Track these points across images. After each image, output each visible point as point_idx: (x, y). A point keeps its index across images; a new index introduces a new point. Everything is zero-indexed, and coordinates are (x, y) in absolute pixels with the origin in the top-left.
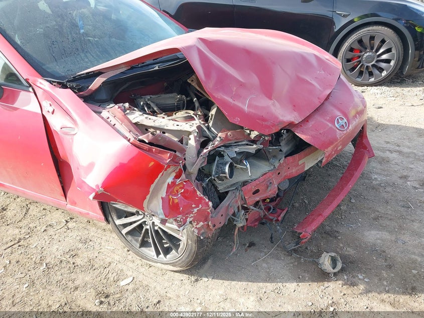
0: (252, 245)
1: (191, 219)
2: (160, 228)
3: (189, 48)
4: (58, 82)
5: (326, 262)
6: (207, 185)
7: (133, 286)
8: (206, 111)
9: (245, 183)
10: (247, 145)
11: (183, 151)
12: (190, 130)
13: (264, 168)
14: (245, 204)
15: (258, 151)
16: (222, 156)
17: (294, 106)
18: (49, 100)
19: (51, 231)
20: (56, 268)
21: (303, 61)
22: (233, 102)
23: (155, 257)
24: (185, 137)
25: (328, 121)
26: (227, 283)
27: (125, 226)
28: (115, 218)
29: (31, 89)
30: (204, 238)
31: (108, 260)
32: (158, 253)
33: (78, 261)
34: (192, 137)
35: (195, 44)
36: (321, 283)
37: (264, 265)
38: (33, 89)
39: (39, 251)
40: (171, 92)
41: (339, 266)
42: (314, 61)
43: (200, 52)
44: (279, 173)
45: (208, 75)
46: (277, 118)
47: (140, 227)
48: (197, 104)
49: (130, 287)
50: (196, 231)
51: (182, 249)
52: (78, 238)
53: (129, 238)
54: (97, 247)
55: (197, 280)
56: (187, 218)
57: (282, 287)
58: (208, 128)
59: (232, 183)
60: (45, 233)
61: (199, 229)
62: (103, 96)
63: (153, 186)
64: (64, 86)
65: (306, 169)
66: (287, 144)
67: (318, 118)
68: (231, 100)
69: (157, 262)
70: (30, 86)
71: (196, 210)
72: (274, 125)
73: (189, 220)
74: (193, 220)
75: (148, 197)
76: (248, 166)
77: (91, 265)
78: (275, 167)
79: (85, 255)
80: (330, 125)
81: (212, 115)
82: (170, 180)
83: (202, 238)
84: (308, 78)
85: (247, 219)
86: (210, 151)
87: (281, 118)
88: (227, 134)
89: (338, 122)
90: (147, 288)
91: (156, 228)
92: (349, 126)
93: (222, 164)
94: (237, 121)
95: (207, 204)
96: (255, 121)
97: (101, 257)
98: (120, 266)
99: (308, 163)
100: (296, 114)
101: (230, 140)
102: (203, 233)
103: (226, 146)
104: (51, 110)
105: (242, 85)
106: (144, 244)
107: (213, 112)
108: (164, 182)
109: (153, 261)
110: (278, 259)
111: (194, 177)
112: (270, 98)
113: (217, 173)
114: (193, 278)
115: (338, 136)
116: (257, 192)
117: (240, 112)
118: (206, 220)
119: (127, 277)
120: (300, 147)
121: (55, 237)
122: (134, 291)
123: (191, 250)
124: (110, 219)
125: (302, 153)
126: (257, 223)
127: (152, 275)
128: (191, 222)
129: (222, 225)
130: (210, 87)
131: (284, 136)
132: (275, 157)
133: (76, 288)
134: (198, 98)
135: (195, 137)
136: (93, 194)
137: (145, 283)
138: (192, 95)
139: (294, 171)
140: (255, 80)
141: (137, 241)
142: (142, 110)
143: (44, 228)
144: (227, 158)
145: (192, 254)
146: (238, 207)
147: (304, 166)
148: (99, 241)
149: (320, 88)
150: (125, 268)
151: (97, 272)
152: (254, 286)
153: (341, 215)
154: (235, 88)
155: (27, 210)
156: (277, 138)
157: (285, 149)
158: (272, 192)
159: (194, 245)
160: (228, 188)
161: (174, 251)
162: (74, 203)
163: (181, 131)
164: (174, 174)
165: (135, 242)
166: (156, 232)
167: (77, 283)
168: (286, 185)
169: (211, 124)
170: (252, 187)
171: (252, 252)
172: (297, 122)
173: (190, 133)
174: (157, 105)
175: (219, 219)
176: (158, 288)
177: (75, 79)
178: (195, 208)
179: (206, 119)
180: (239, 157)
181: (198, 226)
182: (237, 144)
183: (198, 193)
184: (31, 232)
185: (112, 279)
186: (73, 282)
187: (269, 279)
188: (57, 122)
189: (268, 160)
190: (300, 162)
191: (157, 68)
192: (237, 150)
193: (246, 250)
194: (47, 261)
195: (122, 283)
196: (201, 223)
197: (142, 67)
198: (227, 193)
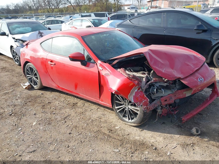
0: (164, 123)
1: (142, 104)
2: (131, 109)
3: (146, 52)
4: (104, 61)
5: (194, 130)
6: (148, 94)
7: (120, 129)
8: (149, 73)
9: (162, 97)
10: (163, 83)
11: (141, 82)
12: (144, 76)
13: (169, 92)
14: (161, 105)
15: (167, 86)
16: (154, 86)
17: (182, 72)
18: (101, 66)
19: (92, 111)
20: (95, 121)
21: (188, 57)
22: (159, 69)
23: (128, 121)
24: (142, 79)
25: (196, 79)
26: (153, 132)
27: (118, 109)
28: (115, 106)
29: (95, 63)
30: (146, 112)
31: (111, 121)
32: (129, 119)
33: (102, 120)
34: (144, 78)
35: (148, 51)
36: (189, 137)
37: (168, 129)
38: (96, 63)
39: (89, 116)
40: (138, 66)
41: (199, 133)
42: (193, 58)
43: (149, 54)
44: (175, 96)
45: (151, 60)
46: (174, 75)
47: (124, 109)
48: (146, 70)
49: (119, 129)
50: (143, 109)
51: (138, 117)
52: (101, 114)
53: (119, 114)
54: (108, 117)
55: (142, 130)
56: (141, 103)
57: (173, 136)
58: (150, 77)
59: (157, 96)
60: (90, 111)
61: (144, 108)
62: (116, 66)
63: (131, 90)
64: (105, 62)
65: (186, 96)
66: (179, 85)
67: (192, 77)
68: (158, 68)
69: (128, 123)
70: (95, 62)
71: (144, 101)
72: (173, 78)
73: (141, 104)
74: (143, 105)
75: (130, 94)
76: (163, 91)
77: (106, 122)
78: (173, 92)
79: (104, 119)
80: (196, 80)
81: (151, 73)
82: (136, 91)
83: (145, 112)
84: (189, 64)
85: (162, 112)
86: (150, 84)
87: (176, 76)
88: (156, 79)
89: (199, 79)
90: (124, 130)
91: (129, 110)
92: (204, 81)
93: (154, 88)
94: (160, 75)
95: (148, 100)
96: (166, 75)
97: (109, 120)
98: (115, 123)
99: (188, 94)
100: (182, 75)
101: (157, 81)
102: (146, 110)
103: (155, 83)
104: (101, 69)
105: (162, 64)
106: (124, 116)
107: (152, 72)
108: (134, 91)
109: (127, 122)
110: (173, 128)
111: (144, 91)
112: (173, 69)
113: (152, 91)
114: (141, 130)
115: (199, 84)
116: (166, 100)
117: (161, 72)
118: (147, 105)
119: (118, 126)
120: (184, 87)
121: (94, 113)
122: (120, 130)
123: (141, 117)
124: (114, 106)
125: (185, 89)
126: (166, 115)
127: (126, 127)
128: (142, 106)
129: (152, 109)
130: (151, 64)
131: (177, 82)
132: (173, 88)
133: (101, 127)
134: (147, 68)
135: (145, 79)
136: (114, 92)
137: (124, 129)
138: (145, 67)
139: (181, 96)
140: (167, 63)
141: (122, 115)
142: (128, 70)
143: (90, 110)
144: (155, 87)
145: (141, 118)
146: (159, 105)
147: (186, 95)
148: (108, 115)
149: (193, 67)
150: (117, 124)
151: (107, 124)
152: (163, 134)
153: (203, 118)
154: (160, 65)
155: (84, 104)
156: (174, 82)
157: (178, 87)
158: (172, 101)
159: (142, 115)
160: (156, 98)
161: (135, 118)
162: (102, 101)
163: (141, 77)
164: (137, 89)
165: (121, 115)
166: (129, 111)
167: (102, 126)
168: (178, 101)
169: (151, 76)
170: (164, 98)
171: (163, 125)
172: (182, 78)
173: (143, 77)
174: (133, 70)
175: (152, 107)
176: (128, 131)
177: (108, 61)
178: (144, 100)
179: (149, 74)
180: (160, 87)
181: (144, 107)
182: (159, 82)
183: (145, 96)
184: (86, 111)
185: (113, 126)
186: (100, 125)
187: (169, 133)
188: (103, 73)
189: (171, 90)
190: (184, 93)
191: (133, 58)
192: (159, 84)
193: (161, 124)
194: (92, 119)
195: (116, 128)
196: (145, 107)
197: (128, 58)
198: (155, 100)
